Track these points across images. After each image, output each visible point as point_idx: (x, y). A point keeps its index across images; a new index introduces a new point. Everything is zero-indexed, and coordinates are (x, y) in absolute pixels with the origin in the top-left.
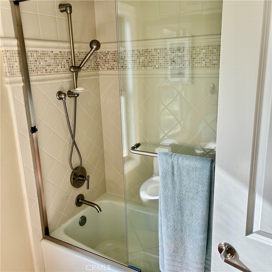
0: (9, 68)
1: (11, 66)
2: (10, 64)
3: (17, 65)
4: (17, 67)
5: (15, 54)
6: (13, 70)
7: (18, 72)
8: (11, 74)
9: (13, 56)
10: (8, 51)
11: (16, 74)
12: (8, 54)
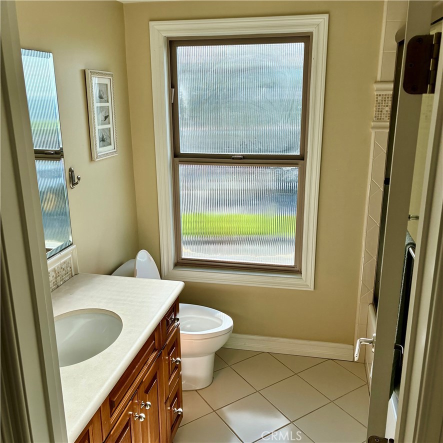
0: (377, 113)
1: (380, 110)
2: (379, 109)
3: (388, 109)
4: (387, 111)
5: (388, 98)
6: (381, 114)
7: (386, 117)
8: (378, 119)
9: (385, 101)
10: (380, 95)
11: (383, 119)
12: (380, 98)
